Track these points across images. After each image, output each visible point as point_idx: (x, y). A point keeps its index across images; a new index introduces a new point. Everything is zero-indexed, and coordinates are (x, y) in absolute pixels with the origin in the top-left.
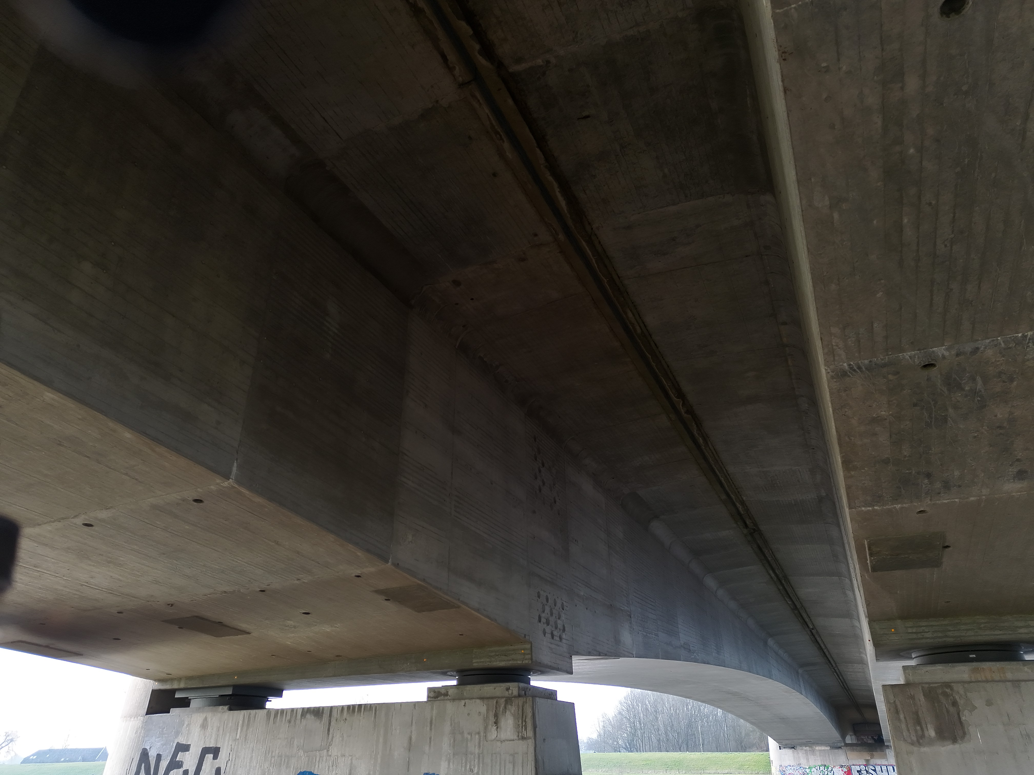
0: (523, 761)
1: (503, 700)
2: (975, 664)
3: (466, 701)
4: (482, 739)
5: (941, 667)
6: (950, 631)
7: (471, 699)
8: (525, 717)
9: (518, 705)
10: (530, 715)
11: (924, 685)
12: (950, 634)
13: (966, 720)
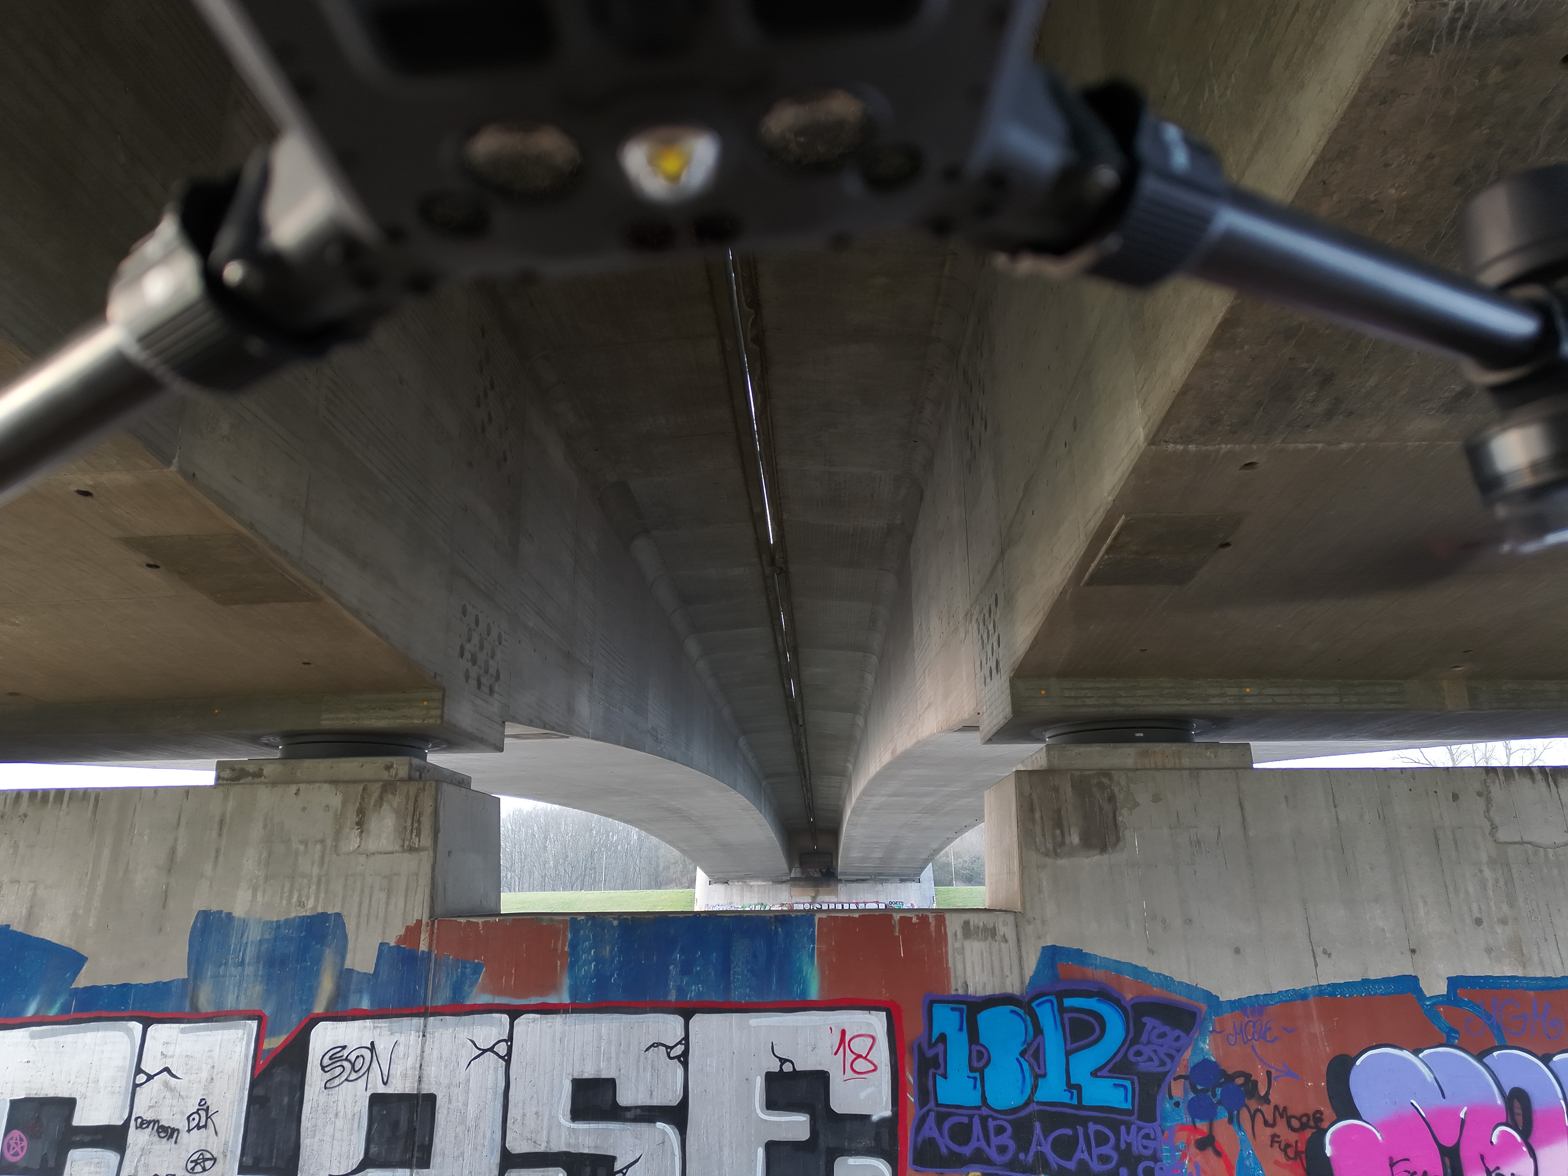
0: (407, 886)
1: (379, 785)
2: (1144, 745)
3: (302, 786)
4: (328, 852)
5: (1099, 748)
6: (1122, 697)
7: (312, 782)
8: (420, 814)
9: (408, 794)
10: (428, 810)
11: (1073, 772)
12: (1121, 701)
13: (1122, 821)
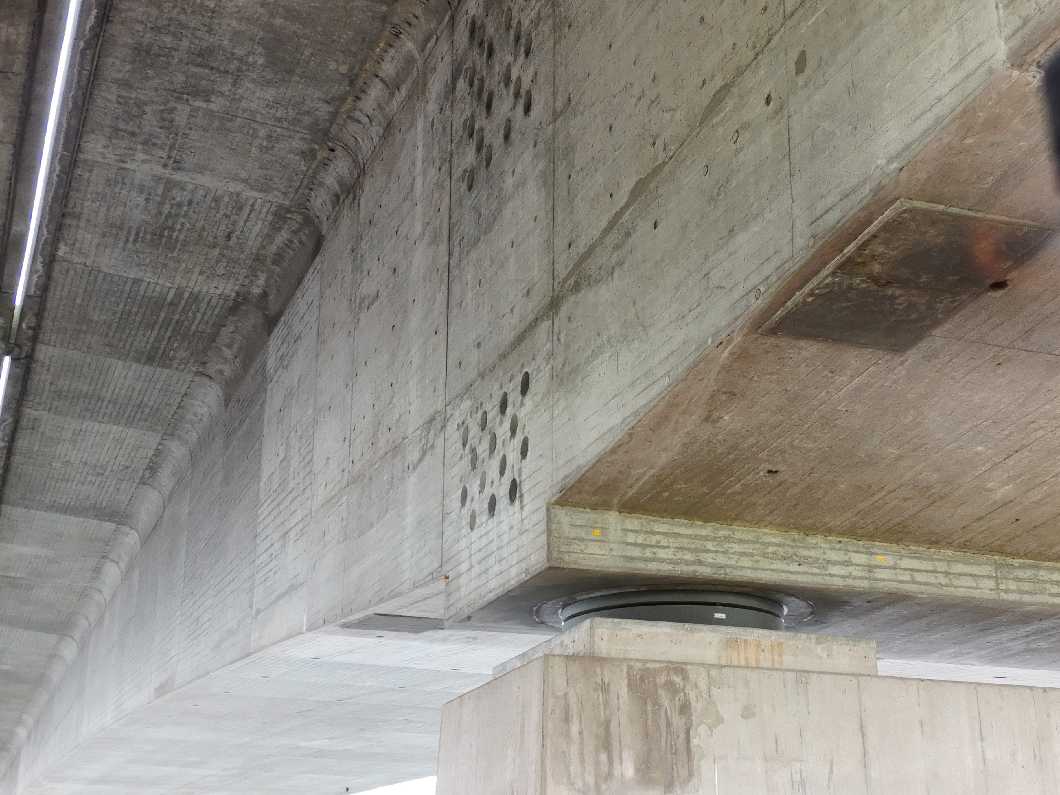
5: (669, 630)
6: (708, 551)
11: (632, 663)
12: (709, 558)
13: (698, 746)
